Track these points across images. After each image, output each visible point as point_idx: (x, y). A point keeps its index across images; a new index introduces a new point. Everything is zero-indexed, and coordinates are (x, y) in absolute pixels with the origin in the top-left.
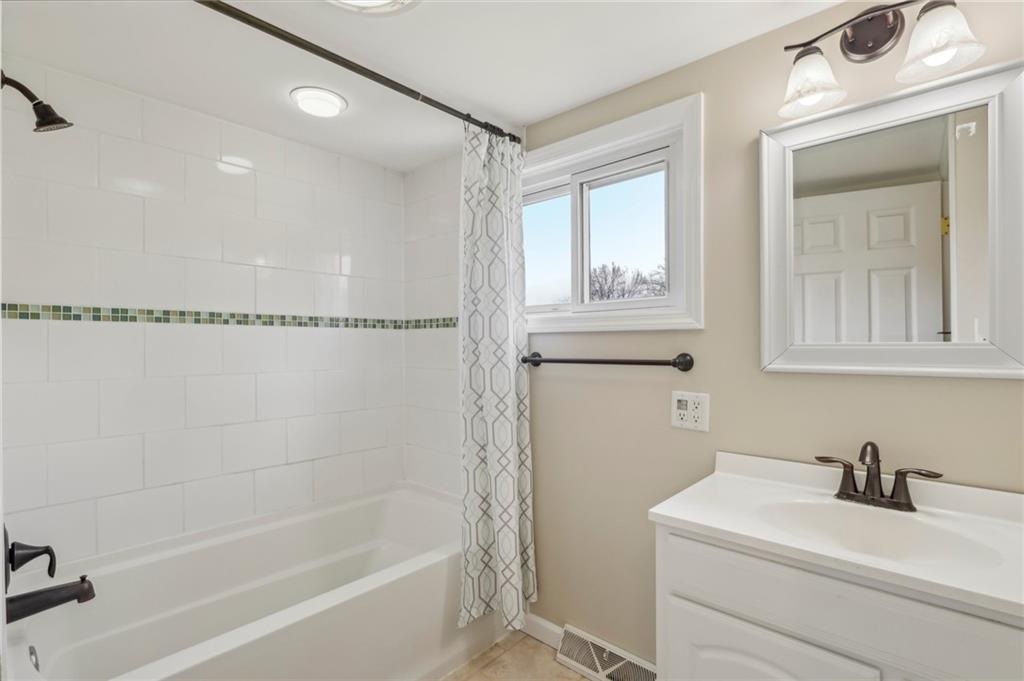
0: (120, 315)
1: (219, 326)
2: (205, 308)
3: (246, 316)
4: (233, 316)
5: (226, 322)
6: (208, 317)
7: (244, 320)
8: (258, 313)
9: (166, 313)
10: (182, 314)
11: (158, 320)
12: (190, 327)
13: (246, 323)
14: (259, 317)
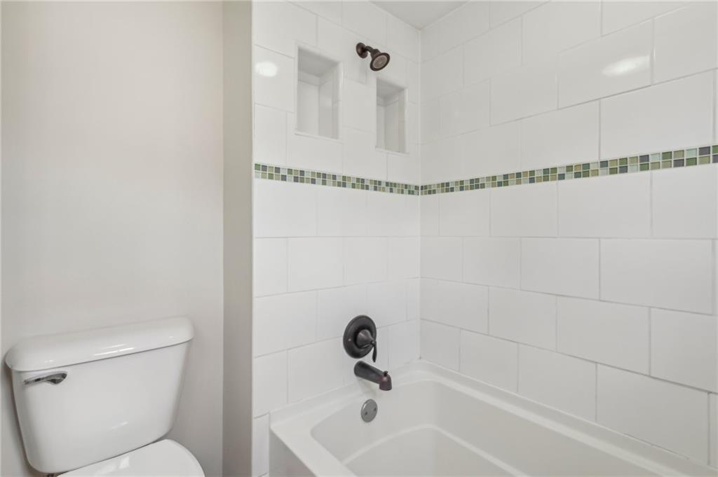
0: (475, 184)
1: (554, 183)
2: (539, 165)
3: (587, 166)
4: (569, 168)
5: (562, 177)
6: (542, 175)
7: (583, 171)
8: (604, 158)
9: (506, 176)
10: (519, 175)
11: (500, 184)
12: (526, 187)
13: (586, 175)
14: (604, 164)
